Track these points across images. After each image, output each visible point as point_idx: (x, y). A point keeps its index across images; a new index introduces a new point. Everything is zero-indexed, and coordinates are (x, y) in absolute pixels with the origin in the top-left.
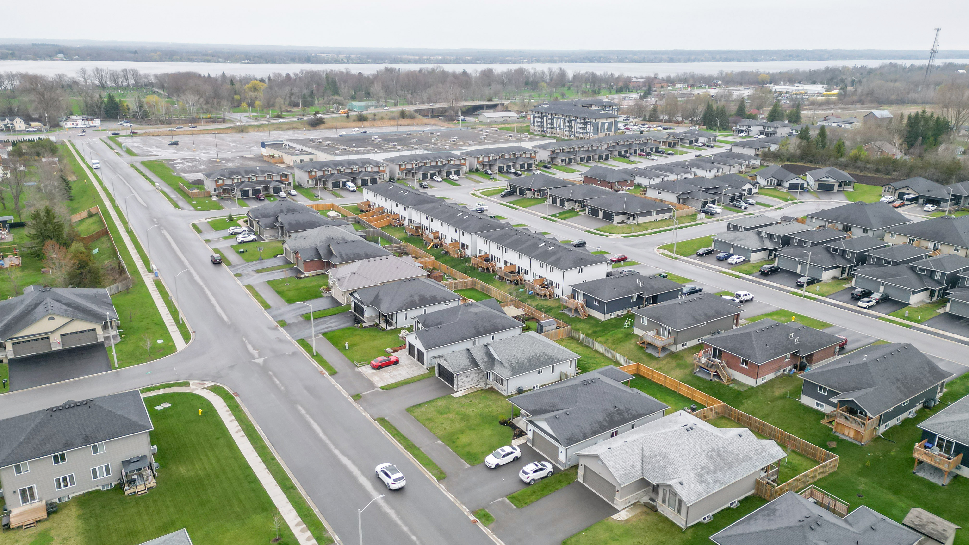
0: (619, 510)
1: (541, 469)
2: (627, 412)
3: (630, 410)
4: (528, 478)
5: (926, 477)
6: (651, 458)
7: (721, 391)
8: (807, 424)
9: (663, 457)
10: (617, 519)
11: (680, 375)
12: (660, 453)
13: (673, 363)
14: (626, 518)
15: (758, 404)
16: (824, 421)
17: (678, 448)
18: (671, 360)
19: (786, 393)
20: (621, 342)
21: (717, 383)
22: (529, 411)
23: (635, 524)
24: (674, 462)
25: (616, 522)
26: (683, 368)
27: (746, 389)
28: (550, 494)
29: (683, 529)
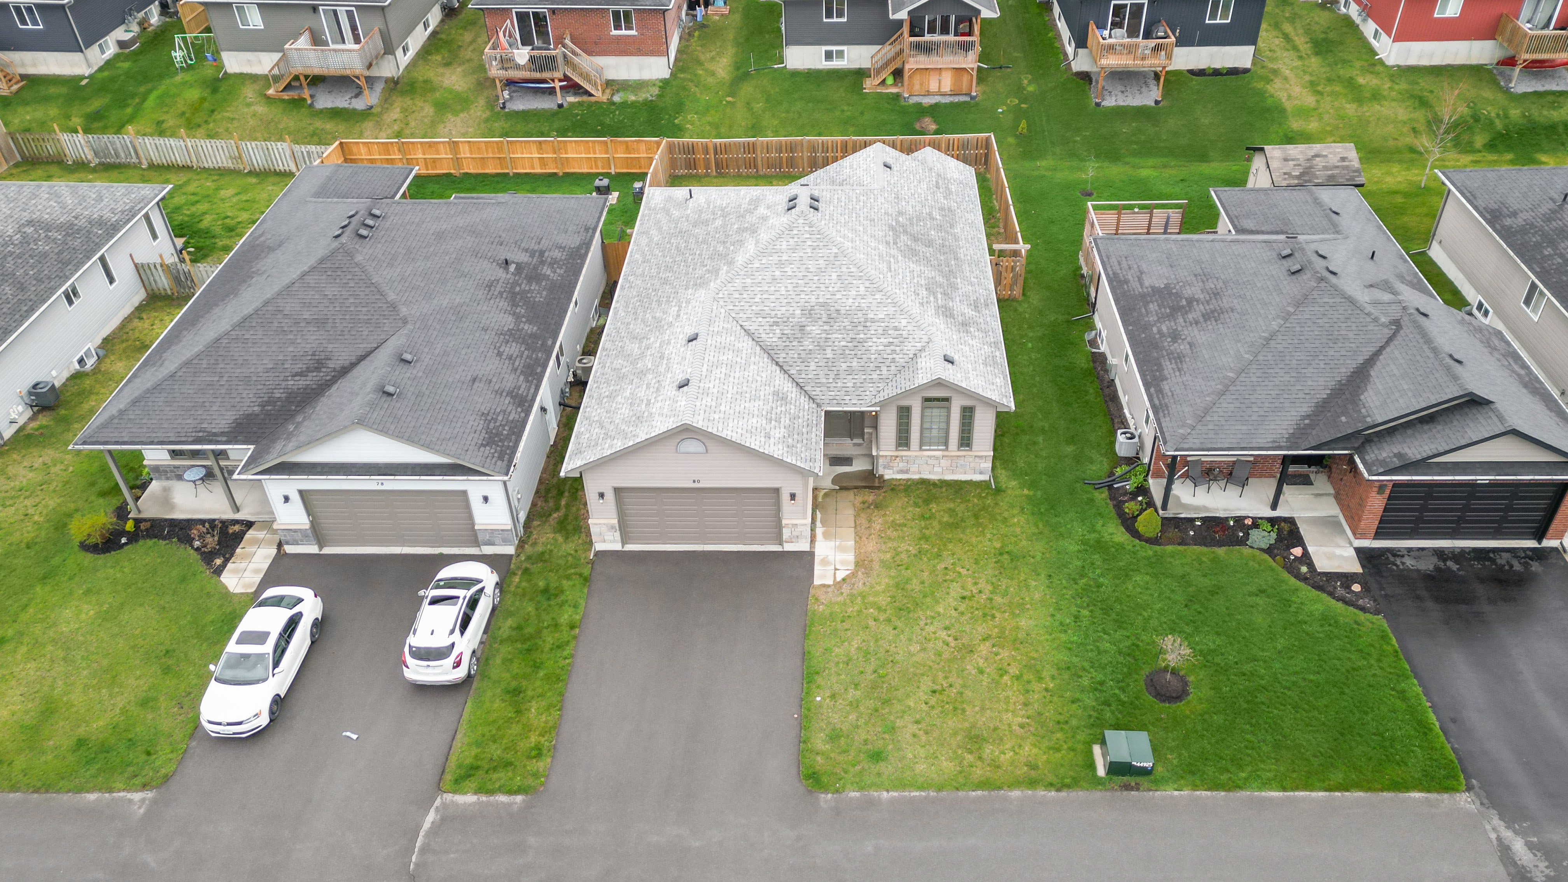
0: (807, 547)
1: (474, 601)
2: (542, 263)
3: (542, 252)
4: (457, 665)
5: (1122, 103)
6: (795, 343)
7: (608, 121)
8: (846, 108)
9: (824, 319)
10: (839, 579)
11: (471, 130)
12: (809, 313)
13: (422, 108)
14: (851, 557)
15: (713, 112)
16: (869, 85)
17: (844, 269)
18: (410, 102)
19: (737, 63)
20: (213, 111)
21: (581, 108)
22: (222, 434)
23: (888, 556)
24: (871, 316)
25: (846, 589)
26: (459, 107)
27: (656, 91)
28: (572, 656)
29: (987, 483)
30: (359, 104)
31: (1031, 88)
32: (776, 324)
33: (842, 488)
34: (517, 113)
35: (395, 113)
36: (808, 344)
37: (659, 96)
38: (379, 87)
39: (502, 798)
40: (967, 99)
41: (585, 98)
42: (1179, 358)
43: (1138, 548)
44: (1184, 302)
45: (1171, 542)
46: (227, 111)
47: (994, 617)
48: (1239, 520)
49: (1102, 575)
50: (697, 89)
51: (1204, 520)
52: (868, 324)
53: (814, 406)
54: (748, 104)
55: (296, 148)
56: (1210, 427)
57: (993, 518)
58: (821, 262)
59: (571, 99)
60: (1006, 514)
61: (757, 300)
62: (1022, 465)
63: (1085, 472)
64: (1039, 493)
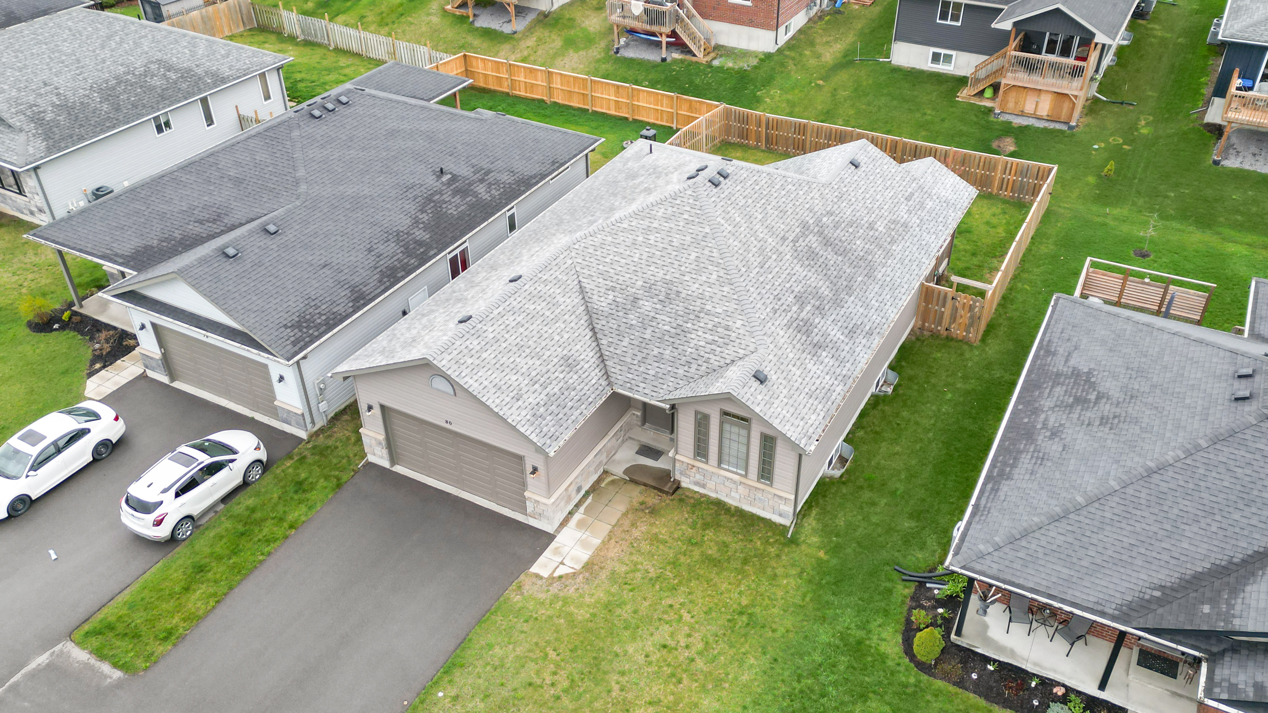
0: (550, 529)
1: (212, 469)
2: (482, 181)
3: (488, 172)
4: (158, 523)
5: (1247, 166)
6: (620, 314)
7: (697, 81)
8: (929, 112)
9: (661, 298)
10: (556, 574)
11: (581, 66)
12: (649, 288)
13: (554, 41)
14: (584, 556)
15: (796, 91)
16: (964, 94)
17: (706, 252)
18: (547, 34)
19: (848, 50)
20: (402, 15)
21: (680, 65)
22: (122, 256)
23: (624, 569)
24: (708, 307)
25: (555, 588)
26: (583, 46)
27: (754, 62)
28: (269, 554)
29: (785, 528)
30: (507, 29)
31: (1144, 131)
32: (613, 289)
33: (632, 481)
34: (625, 59)
35: (531, 42)
36: (633, 319)
37: (755, 68)
38: (531, 17)
39: (106, 668)
40: (1064, 128)
41: (689, 57)
42: (1041, 459)
43: (902, 669)
44: (1093, 397)
45: (946, 677)
46: (411, 17)
47: (680, 682)
48: (1047, 684)
49: (835, 684)
50: (794, 68)
51: (1002, 666)
52: (702, 315)
53: (604, 383)
54: (835, 90)
55: (434, 53)
56: (1020, 555)
57: (762, 570)
58: (688, 238)
59: (676, 56)
60: (780, 571)
61: (607, 260)
62: (841, 522)
63: (905, 557)
64: (835, 561)
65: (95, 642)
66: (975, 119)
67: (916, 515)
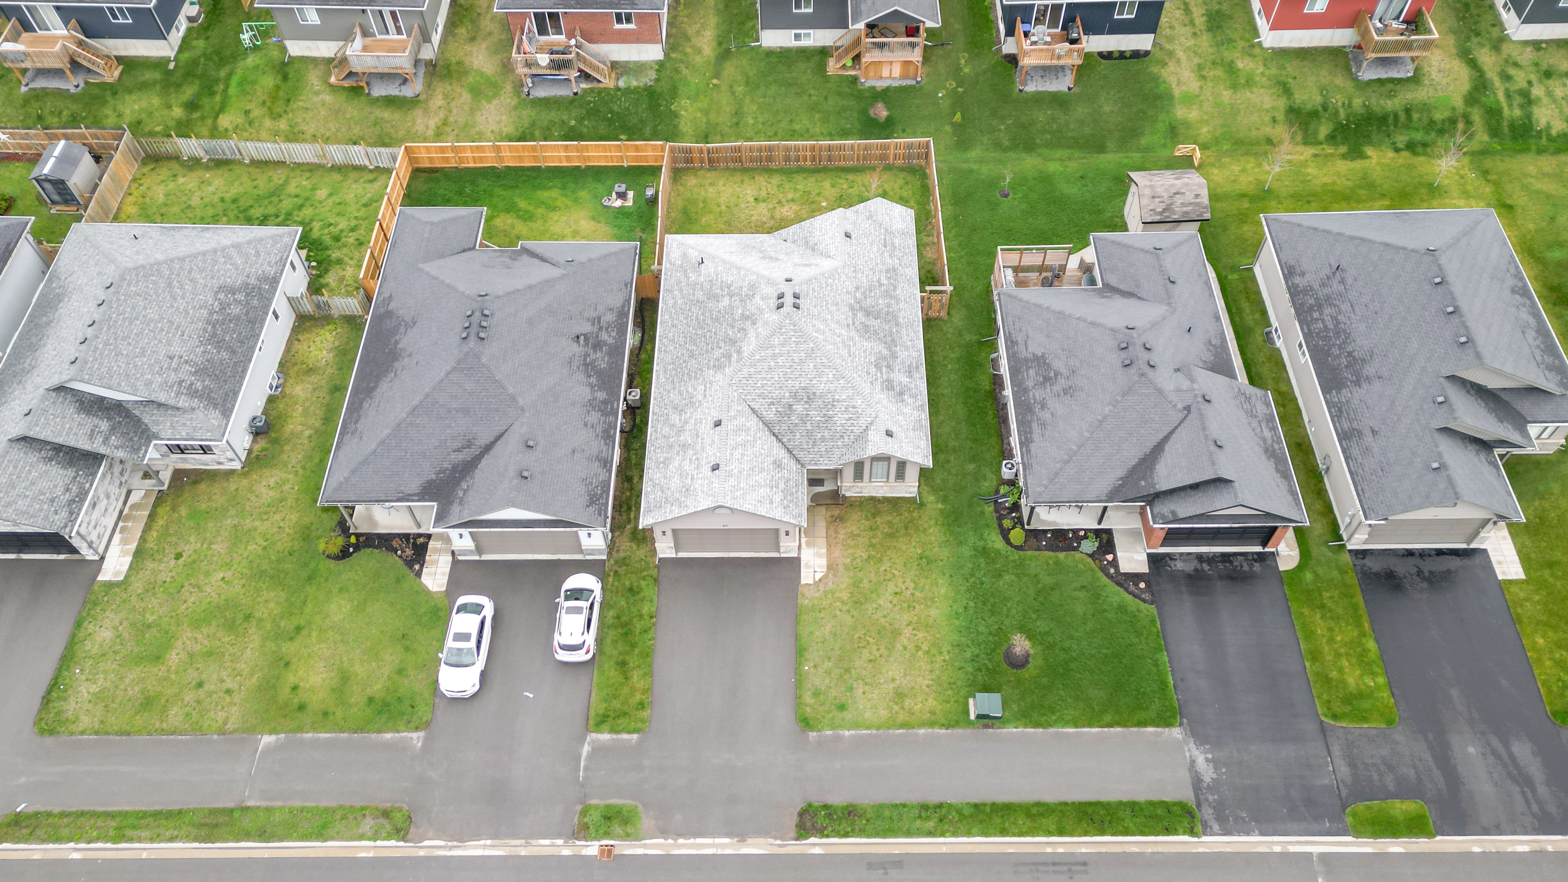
0: (795, 555)
2: (601, 329)
3: (599, 319)
4: (588, 651)
6: (786, 418)
7: (616, 108)
8: (812, 92)
9: (805, 400)
10: (817, 579)
11: (504, 118)
12: (795, 395)
13: (460, 95)
14: (823, 562)
15: (702, 97)
16: (832, 66)
17: (818, 360)
18: (449, 88)
19: (719, 36)
21: (592, 95)
22: (415, 494)
23: (848, 560)
24: (837, 397)
25: (821, 587)
26: (491, 93)
27: (653, 75)
28: (654, 639)
29: (914, 498)
30: (408, 91)
31: (966, 70)
32: (772, 404)
33: (818, 505)
35: (438, 100)
36: (795, 419)
37: (657, 80)
38: (423, 71)
39: (625, 736)
40: (913, 82)
41: (595, 86)
43: (1009, 553)
44: (1052, 374)
45: (1032, 549)
47: (914, 608)
48: (1076, 532)
49: (985, 575)
50: (688, 71)
51: (1054, 531)
52: (835, 403)
53: (799, 466)
54: (731, 87)
56: (1058, 486)
57: (917, 529)
58: (802, 354)
59: (584, 86)
60: (926, 525)
61: (759, 385)
62: (938, 481)
63: (980, 488)
64: (949, 507)
65: (606, 726)
66: (848, 90)
67: (973, 459)
